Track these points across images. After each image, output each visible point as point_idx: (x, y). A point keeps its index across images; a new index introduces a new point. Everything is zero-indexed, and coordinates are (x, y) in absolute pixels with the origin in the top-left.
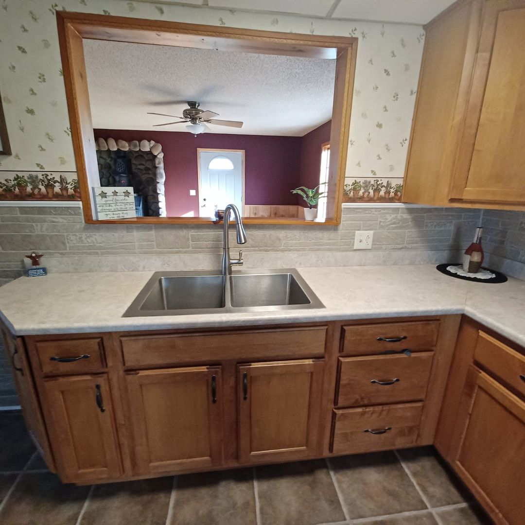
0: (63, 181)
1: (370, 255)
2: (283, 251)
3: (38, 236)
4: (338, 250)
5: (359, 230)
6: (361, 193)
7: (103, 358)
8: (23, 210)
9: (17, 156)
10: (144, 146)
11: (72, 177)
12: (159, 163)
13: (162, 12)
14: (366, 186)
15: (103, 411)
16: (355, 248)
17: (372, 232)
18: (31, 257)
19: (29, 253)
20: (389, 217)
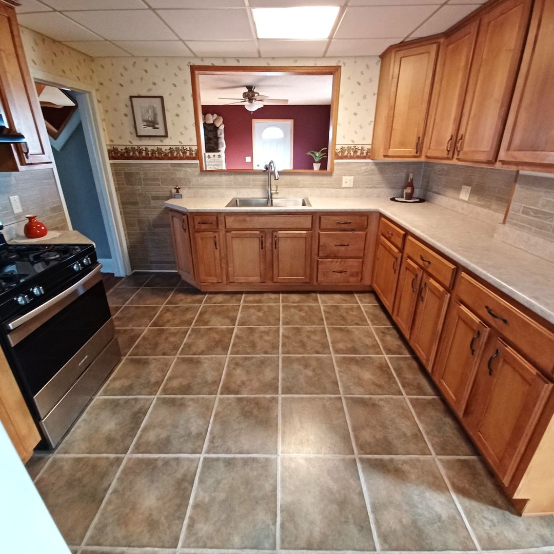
0: (191, 150)
1: (352, 191)
2: (301, 188)
3: (178, 178)
4: (333, 188)
5: (345, 176)
6: (346, 154)
7: (218, 225)
8: (173, 165)
9: (171, 138)
10: (209, 119)
11: (195, 148)
12: (221, 134)
13: (238, 61)
14: (349, 150)
15: (216, 248)
16: (343, 187)
17: (352, 178)
18: (176, 188)
19: (175, 187)
20: (363, 168)
